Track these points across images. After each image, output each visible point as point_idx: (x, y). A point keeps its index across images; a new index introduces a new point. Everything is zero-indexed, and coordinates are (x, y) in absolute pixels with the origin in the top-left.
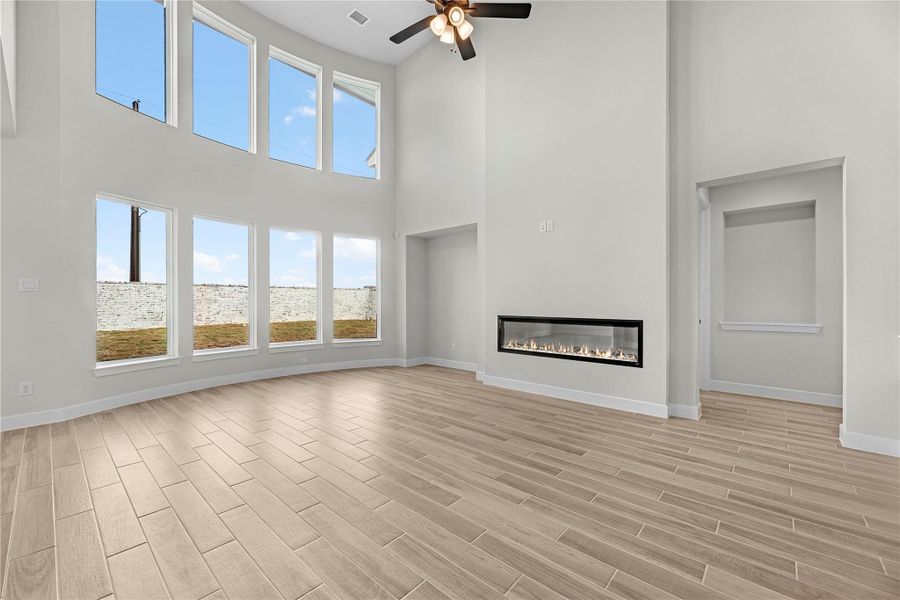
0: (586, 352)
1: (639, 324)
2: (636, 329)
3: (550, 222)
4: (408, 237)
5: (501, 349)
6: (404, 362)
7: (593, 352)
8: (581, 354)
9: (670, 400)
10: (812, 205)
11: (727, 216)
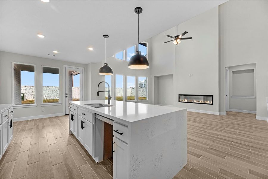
1: (212, 96)
2: (212, 97)
3: (191, 74)
4: (154, 77)
5: (179, 102)
9: (219, 111)
10: (253, 70)
11: (233, 72)
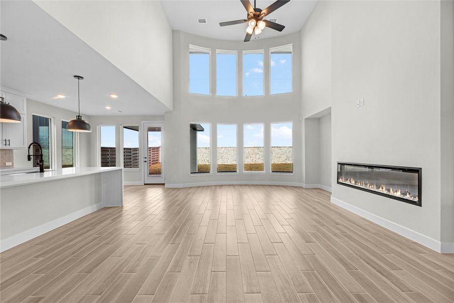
0: (384, 190)
1: (419, 171)
2: (417, 175)
4: (305, 119)
5: (338, 182)
6: (304, 185)
7: (389, 190)
8: (380, 190)
9: (443, 238)
